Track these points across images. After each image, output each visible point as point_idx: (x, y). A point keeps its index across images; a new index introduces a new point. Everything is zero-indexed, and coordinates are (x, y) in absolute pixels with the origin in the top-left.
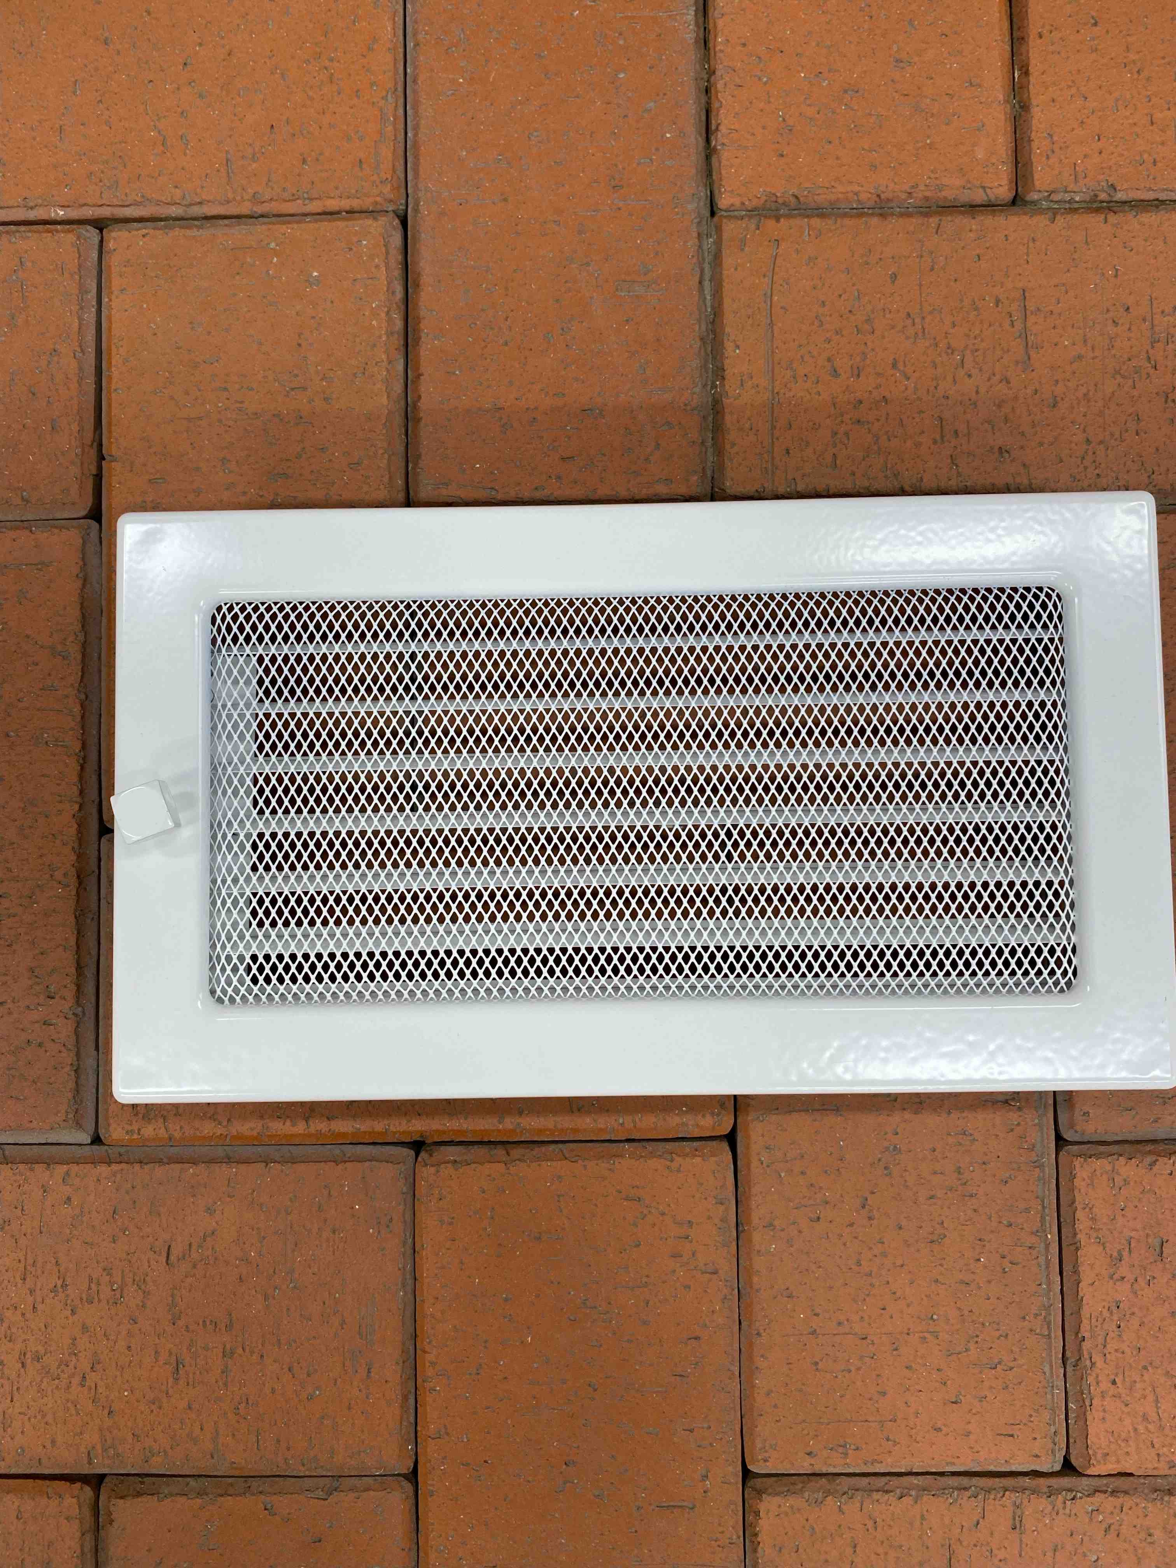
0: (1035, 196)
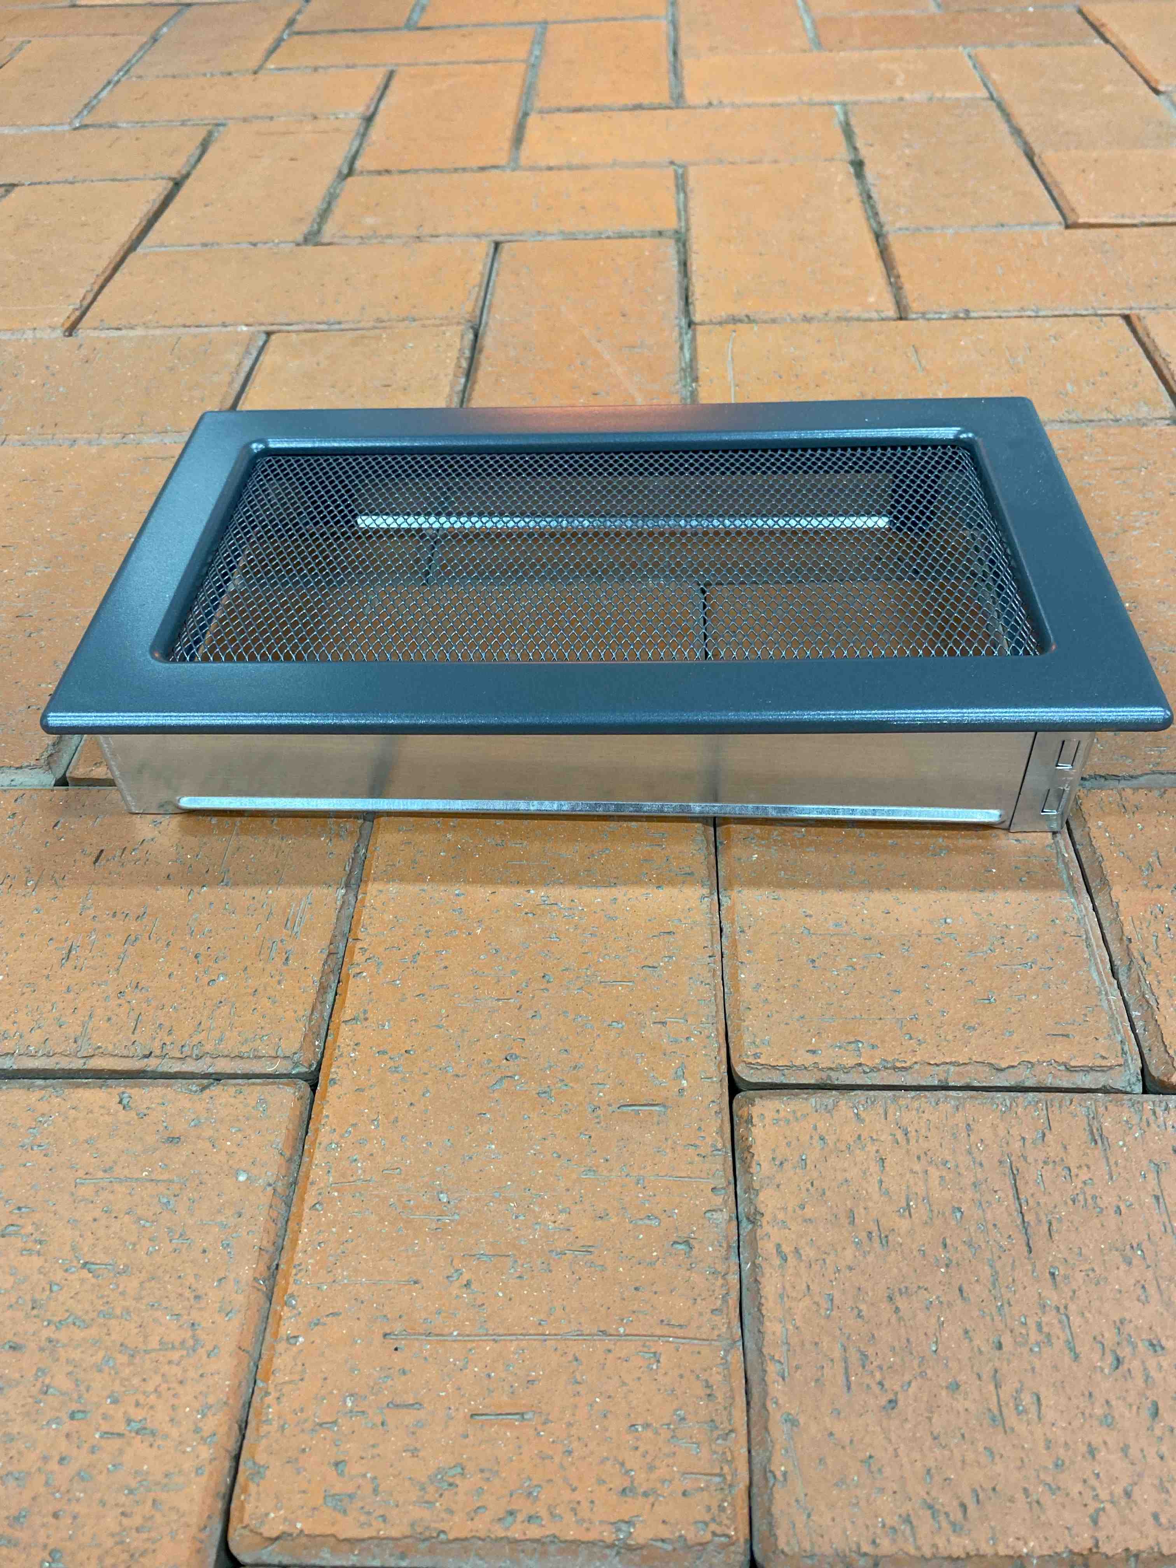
0: (914, 316)
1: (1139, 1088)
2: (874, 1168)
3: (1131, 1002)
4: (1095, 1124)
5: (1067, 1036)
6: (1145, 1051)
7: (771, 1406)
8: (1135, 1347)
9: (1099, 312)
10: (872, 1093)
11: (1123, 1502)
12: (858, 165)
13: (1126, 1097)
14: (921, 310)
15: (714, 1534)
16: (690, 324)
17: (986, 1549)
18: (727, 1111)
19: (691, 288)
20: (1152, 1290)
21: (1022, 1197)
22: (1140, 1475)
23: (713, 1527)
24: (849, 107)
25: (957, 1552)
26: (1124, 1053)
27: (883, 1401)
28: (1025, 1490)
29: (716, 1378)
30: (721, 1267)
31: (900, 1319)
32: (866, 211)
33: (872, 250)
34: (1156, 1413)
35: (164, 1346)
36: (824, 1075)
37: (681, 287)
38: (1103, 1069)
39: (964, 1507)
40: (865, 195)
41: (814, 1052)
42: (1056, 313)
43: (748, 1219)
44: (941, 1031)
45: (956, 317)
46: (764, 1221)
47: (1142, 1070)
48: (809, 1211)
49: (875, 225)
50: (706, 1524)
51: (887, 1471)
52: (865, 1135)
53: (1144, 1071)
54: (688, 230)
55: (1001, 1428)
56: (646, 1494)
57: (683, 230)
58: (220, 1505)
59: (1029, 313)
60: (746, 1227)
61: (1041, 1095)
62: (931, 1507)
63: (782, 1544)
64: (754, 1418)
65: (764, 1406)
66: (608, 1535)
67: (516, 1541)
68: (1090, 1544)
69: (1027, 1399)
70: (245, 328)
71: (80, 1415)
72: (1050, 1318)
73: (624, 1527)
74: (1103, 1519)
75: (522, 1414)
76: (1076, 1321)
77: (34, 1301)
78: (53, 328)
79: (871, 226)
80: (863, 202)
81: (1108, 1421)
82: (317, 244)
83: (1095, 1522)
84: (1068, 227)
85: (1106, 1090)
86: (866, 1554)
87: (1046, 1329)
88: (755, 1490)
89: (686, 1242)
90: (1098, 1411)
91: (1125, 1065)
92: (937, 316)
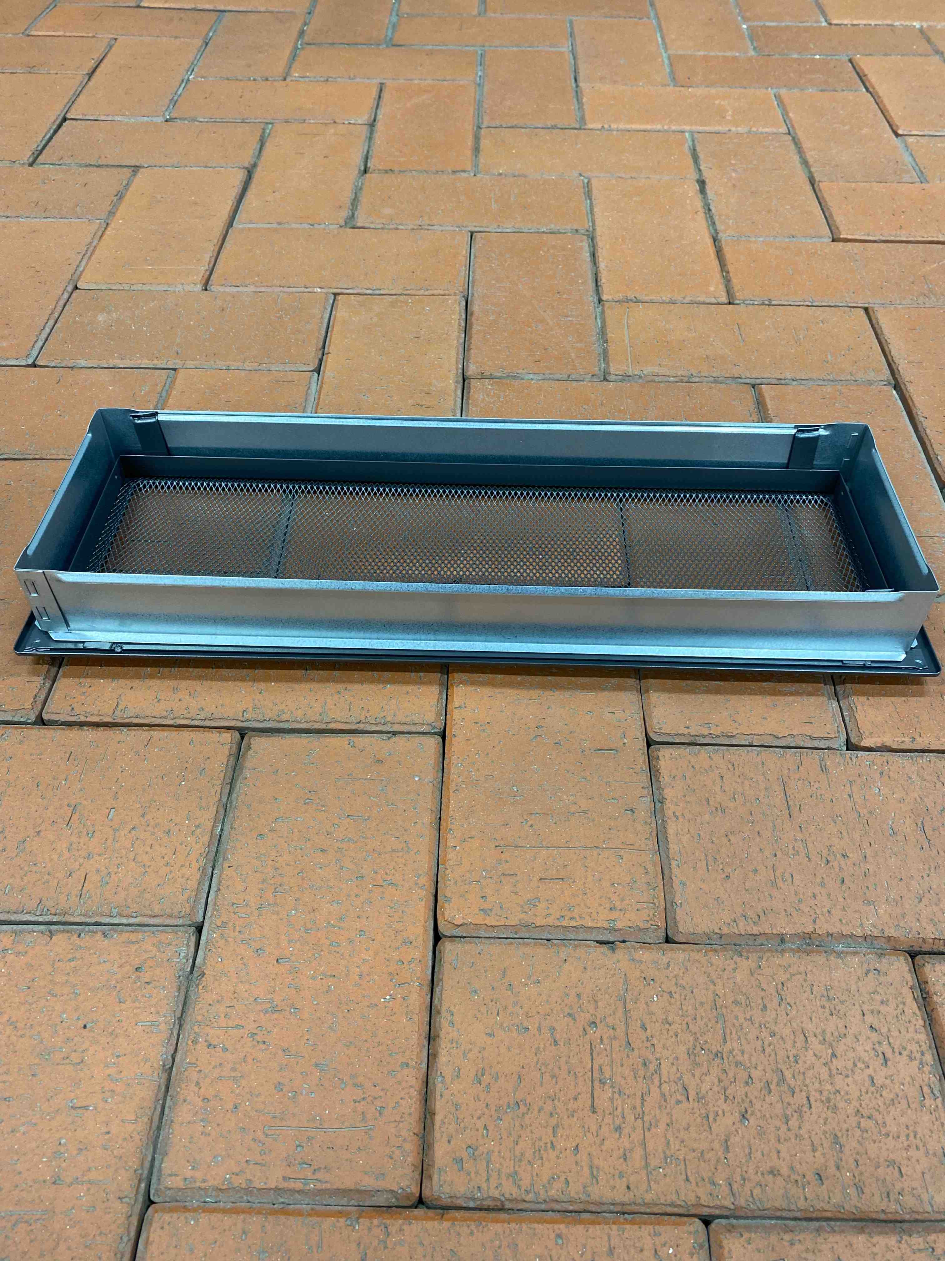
1: (845, 748)
2: (718, 780)
3: (843, 708)
4: (823, 763)
5: (811, 723)
6: (849, 731)
7: (674, 878)
8: (835, 856)
9: (850, 305)
10: (716, 747)
11: (827, 914)
12: (702, 183)
13: (838, 752)
14: (742, 298)
15: (652, 925)
16: (600, 301)
17: (767, 931)
18: (646, 753)
19: (599, 275)
20: (845, 834)
21: (788, 794)
22: (835, 905)
23: (651, 922)
24: (696, 135)
25: (755, 932)
26: (838, 732)
27: (724, 876)
28: (785, 910)
29: (649, 866)
30: (649, 821)
31: (730, 844)
32: (707, 221)
33: (712, 251)
34: (843, 882)
35: (393, 851)
36: (693, 739)
37: (592, 273)
38: (828, 739)
39: (759, 916)
40: (707, 208)
41: (688, 728)
42: (824, 304)
43: (659, 802)
44: (750, 720)
45: (763, 304)
46: (667, 802)
47: (847, 740)
48: (688, 799)
49: (713, 231)
50: (648, 921)
51: (726, 903)
52: (713, 766)
53: (848, 740)
54: (594, 230)
55: (775, 888)
56: (621, 910)
57: (591, 229)
58: (432, 914)
59: (807, 303)
60: (658, 805)
61: (799, 750)
62: (744, 916)
63: (681, 929)
64: (666, 883)
65: (671, 878)
66: (606, 925)
67: (566, 927)
68: (812, 929)
69: (787, 876)
70: (319, 290)
71: (359, 879)
72: (799, 844)
73: (612, 922)
74: (818, 920)
75: (563, 879)
76: (810, 845)
77: (327, 831)
78: (195, 284)
79: (710, 233)
80: (705, 213)
81: (823, 884)
82: (354, 227)
83: (815, 922)
84: (833, 241)
85: (828, 749)
86: (717, 933)
87: (796, 849)
88: (667, 910)
89: (631, 810)
90: (819, 880)
91: (839, 737)
92: (751, 302)
